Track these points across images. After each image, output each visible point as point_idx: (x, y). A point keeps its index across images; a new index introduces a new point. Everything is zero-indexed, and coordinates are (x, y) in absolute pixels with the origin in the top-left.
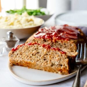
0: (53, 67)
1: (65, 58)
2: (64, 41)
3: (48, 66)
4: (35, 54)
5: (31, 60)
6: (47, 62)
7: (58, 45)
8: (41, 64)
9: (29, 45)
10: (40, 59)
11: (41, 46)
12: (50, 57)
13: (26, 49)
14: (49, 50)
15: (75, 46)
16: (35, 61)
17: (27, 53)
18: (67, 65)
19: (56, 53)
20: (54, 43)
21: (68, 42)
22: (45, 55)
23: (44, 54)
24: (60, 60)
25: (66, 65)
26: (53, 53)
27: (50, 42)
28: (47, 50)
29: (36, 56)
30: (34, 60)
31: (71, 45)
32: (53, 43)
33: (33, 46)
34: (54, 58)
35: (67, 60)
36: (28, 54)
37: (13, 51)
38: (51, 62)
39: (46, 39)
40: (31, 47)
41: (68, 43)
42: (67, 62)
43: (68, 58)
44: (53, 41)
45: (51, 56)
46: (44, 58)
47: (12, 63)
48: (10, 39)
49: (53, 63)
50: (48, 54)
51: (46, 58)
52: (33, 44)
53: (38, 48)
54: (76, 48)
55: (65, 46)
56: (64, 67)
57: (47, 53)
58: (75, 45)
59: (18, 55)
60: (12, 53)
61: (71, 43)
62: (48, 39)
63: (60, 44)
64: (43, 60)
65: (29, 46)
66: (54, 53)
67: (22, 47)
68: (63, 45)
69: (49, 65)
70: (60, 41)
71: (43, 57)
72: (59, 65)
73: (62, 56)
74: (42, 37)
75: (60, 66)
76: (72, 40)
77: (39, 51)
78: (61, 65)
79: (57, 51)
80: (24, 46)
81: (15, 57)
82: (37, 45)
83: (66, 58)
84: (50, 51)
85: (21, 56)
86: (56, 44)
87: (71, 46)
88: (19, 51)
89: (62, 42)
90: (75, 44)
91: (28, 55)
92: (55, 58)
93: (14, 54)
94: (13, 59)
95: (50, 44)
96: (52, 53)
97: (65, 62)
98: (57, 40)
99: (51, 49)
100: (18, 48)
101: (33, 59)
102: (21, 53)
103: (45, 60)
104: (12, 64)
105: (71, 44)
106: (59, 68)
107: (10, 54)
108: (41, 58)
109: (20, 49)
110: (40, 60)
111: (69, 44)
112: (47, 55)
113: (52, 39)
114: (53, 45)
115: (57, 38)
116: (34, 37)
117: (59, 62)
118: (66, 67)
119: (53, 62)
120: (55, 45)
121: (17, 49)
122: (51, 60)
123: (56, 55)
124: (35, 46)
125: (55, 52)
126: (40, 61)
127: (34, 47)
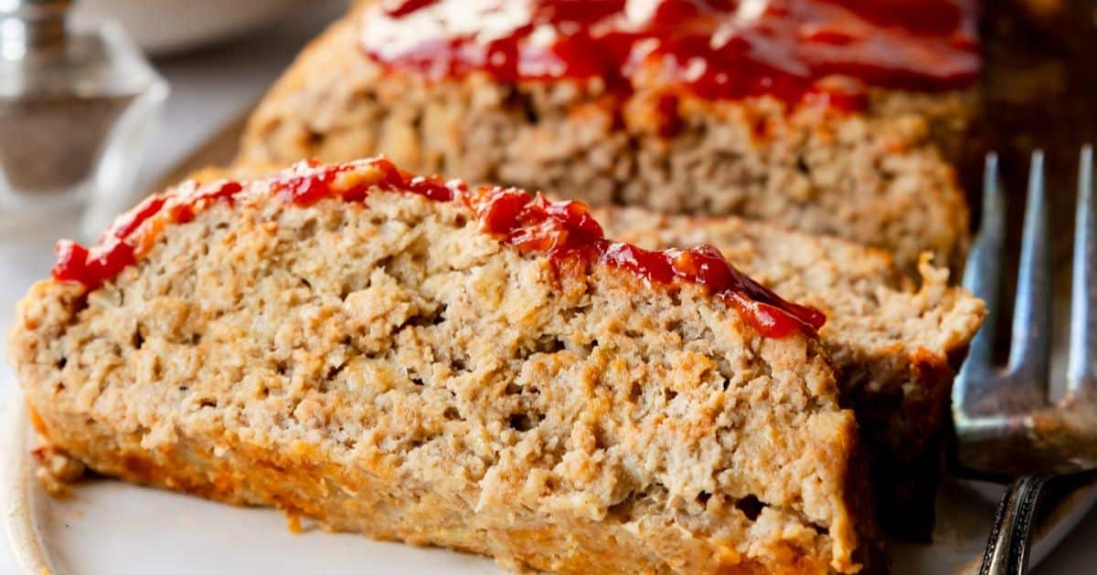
0: (631, 527)
1: (798, 399)
2: (789, 111)
3: (565, 513)
4: (376, 331)
5: (326, 423)
6: (559, 452)
7: (711, 174)
8: (473, 478)
9: (304, 201)
10: (451, 414)
11: (460, 222)
12: (596, 381)
13: (252, 259)
14: (572, 285)
15: (951, 195)
16: (378, 440)
17: (263, 324)
18: (825, 505)
19: (673, 325)
20: (654, 147)
21: (853, 128)
22: (520, 353)
23: (511, 336)
24: (738, 426)
25: (822, 498)
26: (635, 324)
27: (589, 127)
28: (556, 275)
29: (405, 357)
30: (365, 422)
31: (888, 177)
32: (634, 144)
33: (350, 210)
34: (653, 397)
35: (831, 425)
36: (283, 333)
37: (76, 288)
38: (614, 451)
39: (537, 90)
40: (321, 235)
41: (851, 147)
42: (837, 460)
43: (842, 403)
44: (641, 114)
45: (612, 376)
46: (511, 390)
47: (59, 451)
49: (642, 471)
50: (569, 331)
51: (541, 401)
52: (357, 194)
53: (418, 253)
54: (963, 219)
55: (800, 185)
56: (793, 530)
57: (557, 327)
58: (943, 171)
59: (138, 341)
60: (56, 313)
61: (881, 143)
62: (566, 91)
63: (726, 157)
64: (494, 426)
65: (295, 216)
66: (649, 324)
67: (192, 231)
68: (777, 176)
69: (576, 501)
70: (735, 112)
71: (500, 386)
72: (714, 502)
73: (755, 363)
74: (475, 53)
75: (738, 515)
76: (897, 101)
77: (446, 289)
78: (752, 507)
79: (687, 292)
80: (221, 211)
81: (96, 373)
82: (413, 202)
83: (812, 405)
84: (591, 290)
85: (180, 360)
86: (679, 161)
87: (882, 190)
88: (157, 282)
89: (760, 128)
90: (946, 156)
91: (281, 354)
92: (671, 395)
93: (95, 326)
94: (81, 405)
95: (600, 158)
96: (615, 329)
97: (809, 454)
98: (691, 107)
99: (601, 268)
100: (149, 246)
101: (358, 409)
102: (187, 312)
103: (518, 422)
104: (59, 463)
105: (892, 163)
106: (718, 537)
107: (33, 325)
108: (474, 397)
109: (169, 259)
110: (452, 426)
111: (858, 161)
112: (558, 346)
113: (621, 89)
114: (634, 170)
115: (697, 69)
116: (374, 57)
117: (713, 455)
118: (822, 530)
119: (629, 463)
120: (665, 165)
121: (123, 257)
122: (609, 425)
123: (673, 358)
124: (378, 221)
125: (670, 313)
126: (449, 440)
127: (366, 226)
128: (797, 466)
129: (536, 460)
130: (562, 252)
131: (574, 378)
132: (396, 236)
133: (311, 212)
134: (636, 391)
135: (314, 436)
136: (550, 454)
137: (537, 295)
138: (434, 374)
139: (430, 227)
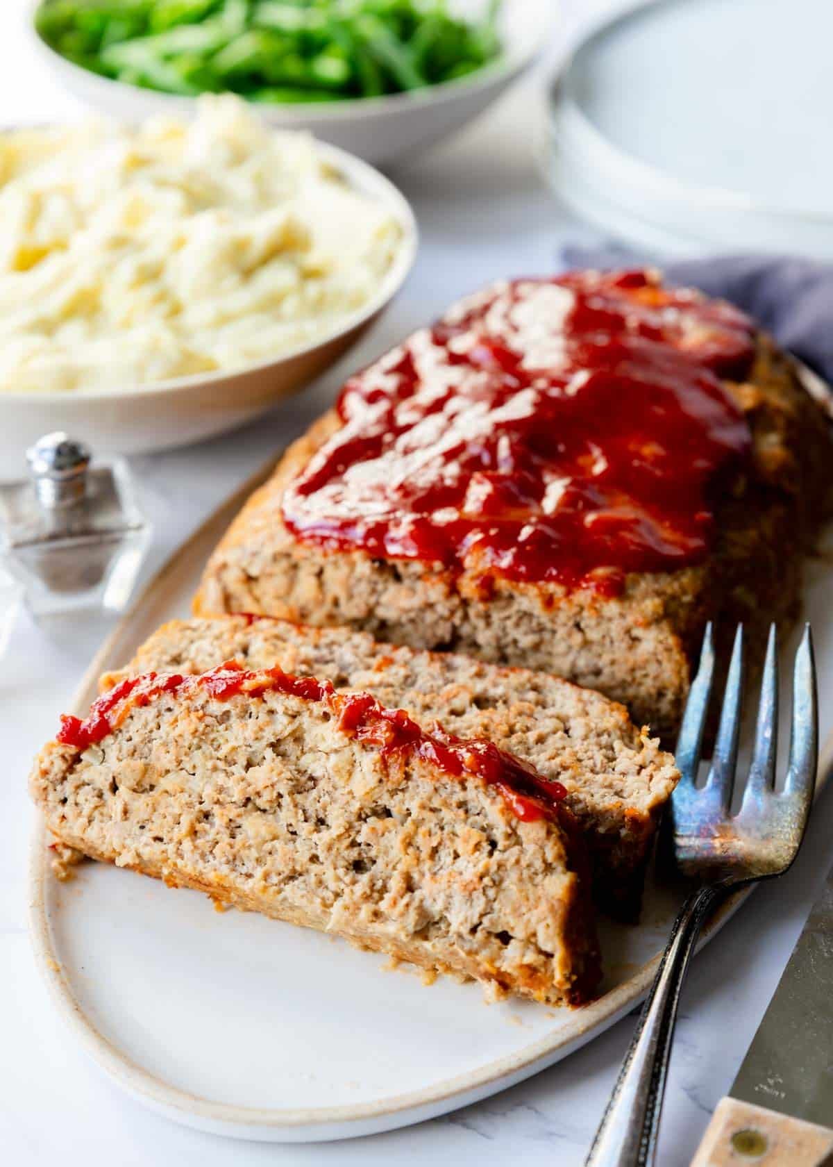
0: (427, 945)
1: (539, 865)
2: (569, 593)
3: (386, 935)
4: (267, 796)
5: (233, 861)
6: (384, 889)
7: (517, 625)
8: (326, 905)
9: (224, 696)
10: (314, 859)
12: (409, 843)
13: (188, 736)
14: (395, 773)
15: (677, 656)
16: (266, 876)
17: (196, 784)
18: (551, 940)
19: (462, 805)
20: (477, 608)
21: (612, 608)
22: (362, 818)
23: (355, 806)
24: (497, 884)
25: (548, 938)
26: (436, 803)
28: (385, 765)
29: (287, 814)
30: (258, 860)
31: (635, 640)
32: (465, 603)
33: (252, 702)
34: (445, 856)
35: (558, 884)
36: (209, 793)
37: (72, 750)
38: (417, 893)
39: (399, 564)
40: (234, 721)
41: (610, 620)
42: (560, 912)
43: (569, 867)
44: (468, 586)
45: (420, 840)
46: (354, 844)
47: (67, 846)
48: (56, 510)
49: (436, 909)
50: (393, 804)
51: (373, 853)
52: (257, 693)
53: (298, 738)
54: (685, 671)
55: (577, 638)
56: (531, 958)
57: (385, 801)
58: (671, 641)
59: (114, 788)
60: (60, 765)
61: (630, 619)
62: (417, 567)
63: (527, 615)
64: (341, 871)
65: (216, 707)
66: (446, 804)
67: (148, 713)
68: (561, 632)
69: (391, 928)
70: (532, 590)
71: (347, 842)
72: (480, 935)
73: (512, 835)
74: (359, 532)
75: (496, 942)
76: (646, 584)
77: (314, 765)
78: (505, 938)
79: (472, 783)
80: (167, 700)
81: (86, 812)
82: (293, 702)
83: (548, 868)
84: (408, 776)
85: (140, 805)
86: (496, 617)
87: (631, 648)
88: (127, 747)
89: (549, 602)
90: (676, 631)
91: (205, 807)
92: (456, 856)
93: (86, 777)
94: (77, 831)
96: (423, 807)
97: (543, 907)
98: (502, 584)
99: (415, 762)
100: (121, 721)
101: (254, 853)
102: (146, 770)
103: (358, 866)
104: (67, 854)
105: (637, 632)
106: (483, 956)
107: (45, 773)
108: (330, 849)
109: (135, 729)
110: (314, 868)
111: (616, 629)
112: (387, 813)
113: (455, 567)
114: (466, 617)
115: (506, 560)
116: (290, 526)
117: (480, 904)
118: (549, 956)
119: (428, 903)
121: (103, 728)
122: (416, 876)
123: (461, 829)
124: (271, 712)
125: (460, 796)
126: (312, 879)
127: (263, 717)
128: (534, 915)
129: (367, 898)
130: (390, 747)
131: (394, 840)
132: (282, 725)
133: (227, 706)
134: (435, 851)
135: (225, 869)
136: (377, 892)
137: (372, 780)
138: (304, 829)
139: (305, 720)
